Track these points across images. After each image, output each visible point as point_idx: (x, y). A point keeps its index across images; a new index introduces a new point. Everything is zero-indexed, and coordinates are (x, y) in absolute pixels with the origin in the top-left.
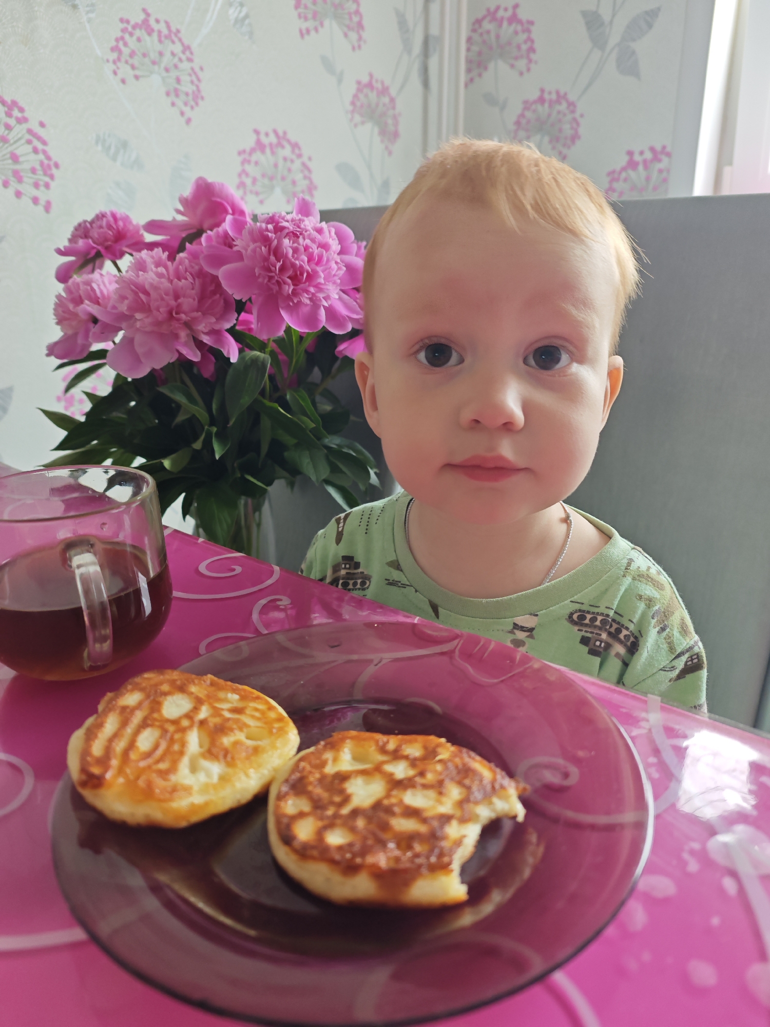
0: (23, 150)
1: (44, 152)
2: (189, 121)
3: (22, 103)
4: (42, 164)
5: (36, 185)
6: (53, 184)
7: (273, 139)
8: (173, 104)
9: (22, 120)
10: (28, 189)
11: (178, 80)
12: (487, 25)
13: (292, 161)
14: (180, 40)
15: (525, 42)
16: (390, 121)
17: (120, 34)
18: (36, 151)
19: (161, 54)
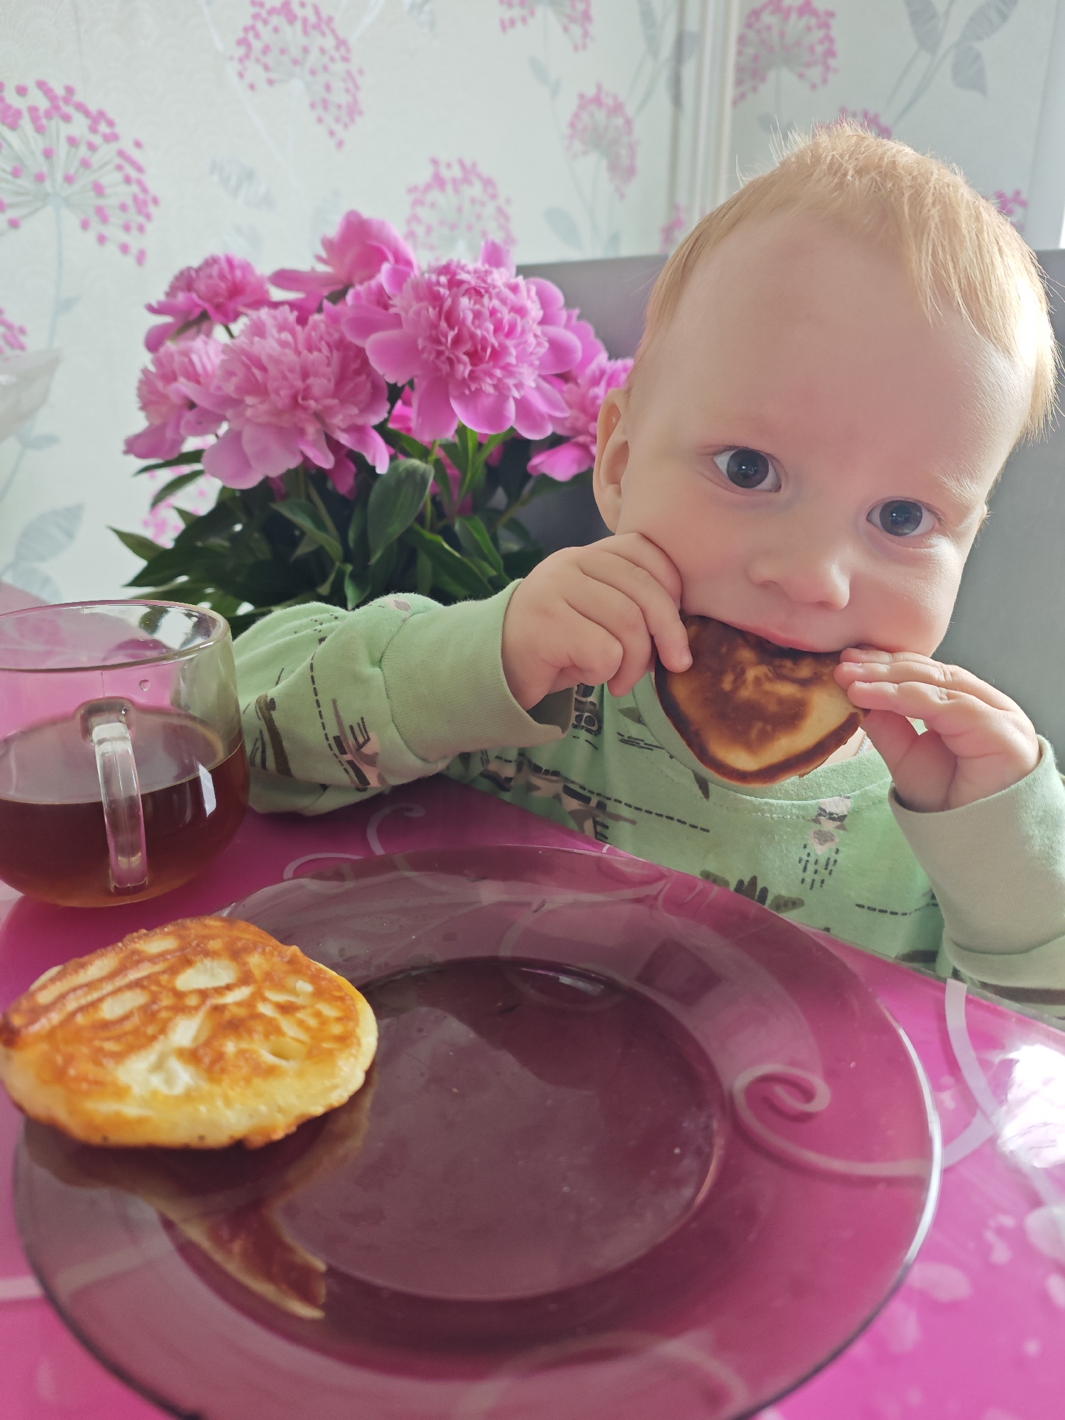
0: (111, 179)
1: (140, 183)
2: (340, 144)
3: (111, 114)
4: (135, 198)
5: (127, 228)
6: (150, 227)
7: (457, 172)
8: (320, 120)
9: (111, 138)
10: (114, 232)
11: (328, 87)
12: (768, 18)
13: (483, 204)
14: (333, 32)
15: (821, 42)
16: (624, 152)
17: (249, 22)
18: (128, 180)
19: (306, 50)
